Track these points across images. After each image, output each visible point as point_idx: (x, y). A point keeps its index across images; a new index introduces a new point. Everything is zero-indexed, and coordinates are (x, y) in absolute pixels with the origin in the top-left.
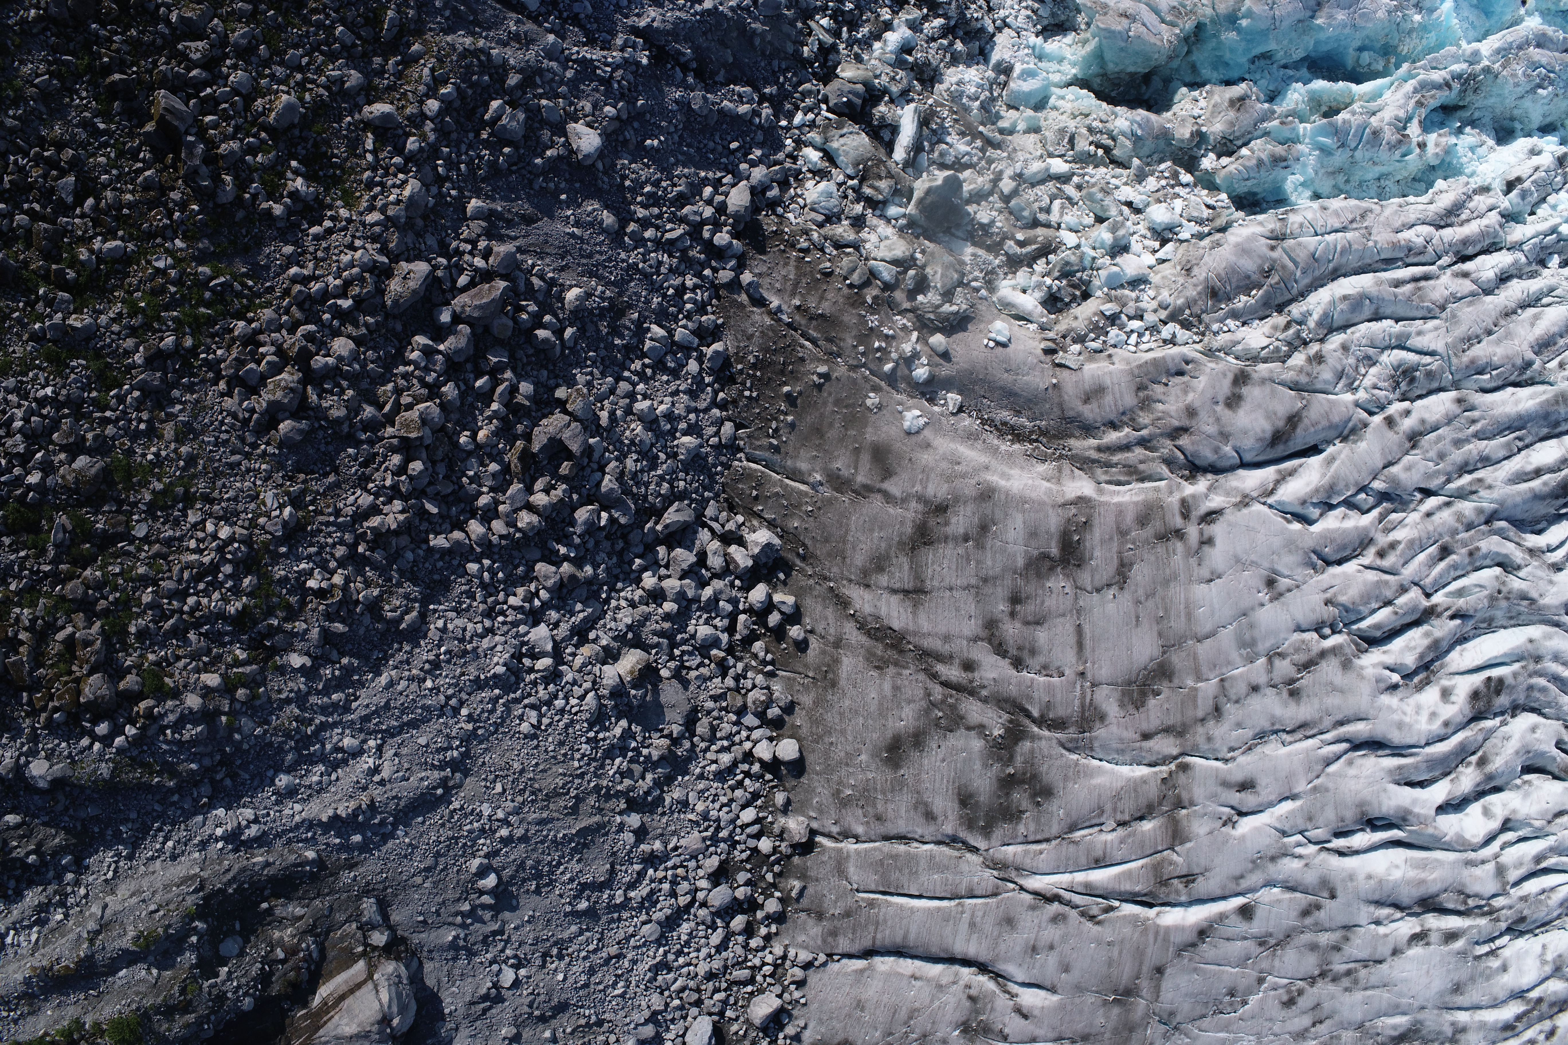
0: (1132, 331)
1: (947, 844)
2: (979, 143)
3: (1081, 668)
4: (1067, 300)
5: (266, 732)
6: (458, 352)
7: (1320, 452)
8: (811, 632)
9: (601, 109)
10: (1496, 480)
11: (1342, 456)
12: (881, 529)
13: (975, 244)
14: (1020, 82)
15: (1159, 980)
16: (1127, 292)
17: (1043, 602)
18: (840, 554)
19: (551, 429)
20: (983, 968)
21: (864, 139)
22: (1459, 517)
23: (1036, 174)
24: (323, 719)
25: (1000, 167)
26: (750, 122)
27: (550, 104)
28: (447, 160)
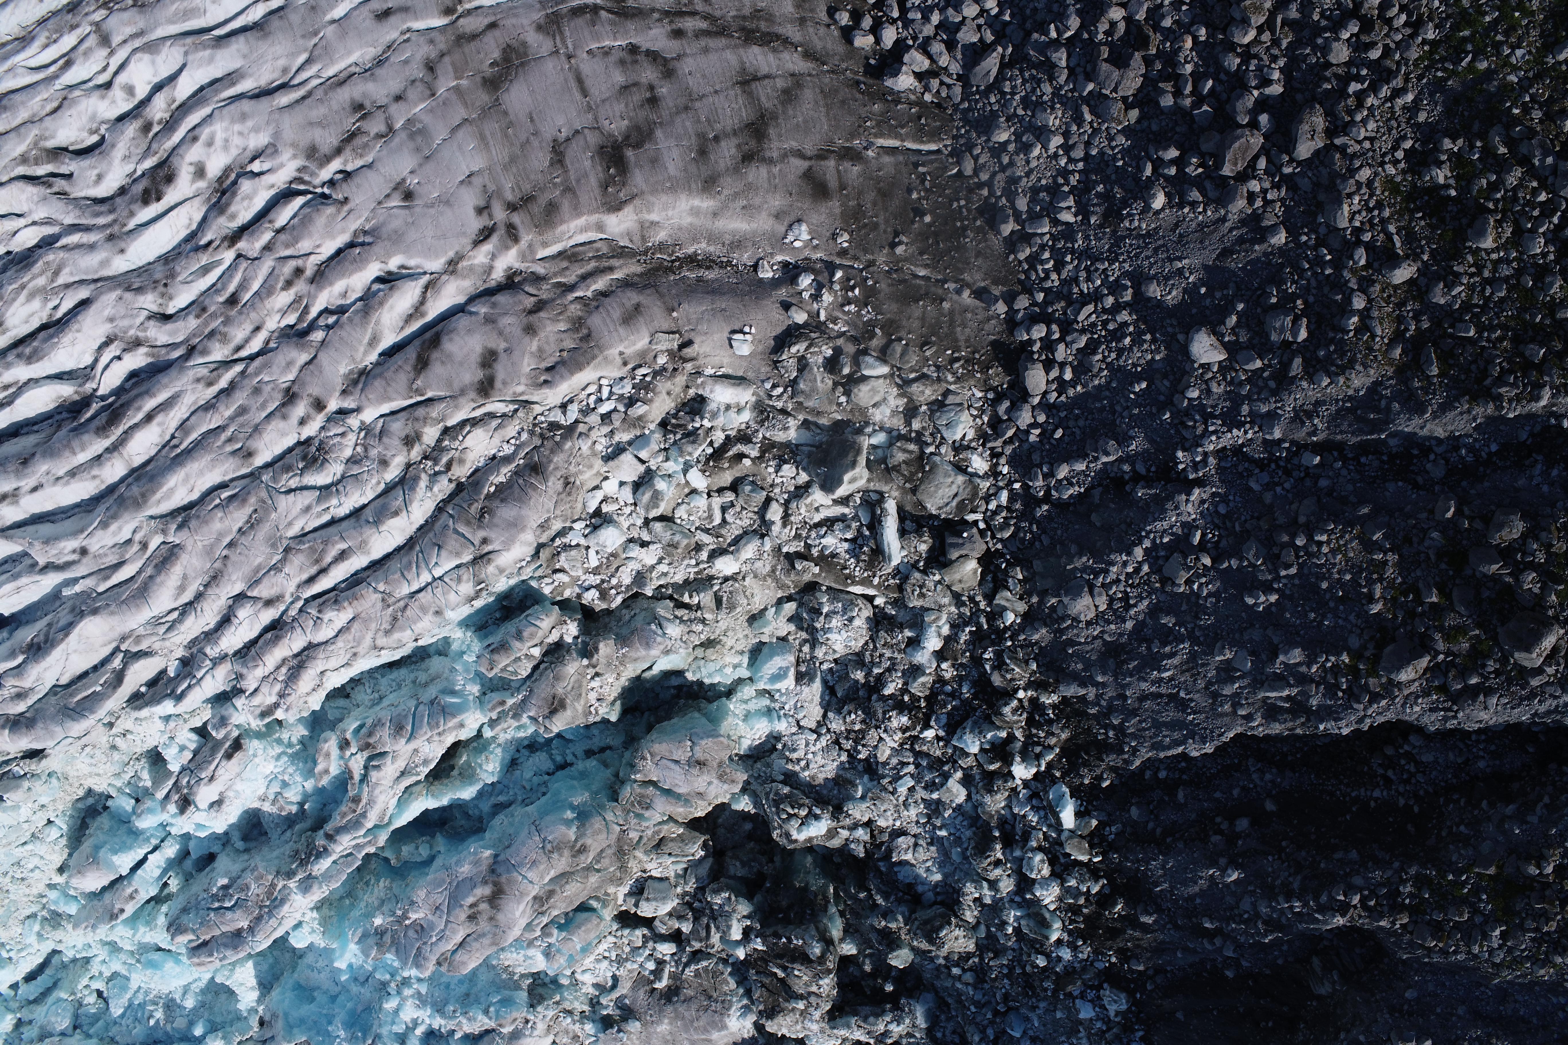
0: (609, 399)
2: (815, 552)
3: (573, 62)
4: (682, 412)
6: (1241, 96)
7: (384, 352)
8: (828, 26)
9: (1201, 391)
10: (194, 390)
11: (362, 349)
12: (798, 125)
13: (787, 445)
14: (784, 664)
16: (625, 437)
17: (627, 105)
18: (827, 94)
19: (1131, 74)
21: (932, 506)
22: (225, 339)
23: (748, 544)
25: (787, 530)
26: (1052, 465)
27: (1251, 367)
28: (1323, 264)
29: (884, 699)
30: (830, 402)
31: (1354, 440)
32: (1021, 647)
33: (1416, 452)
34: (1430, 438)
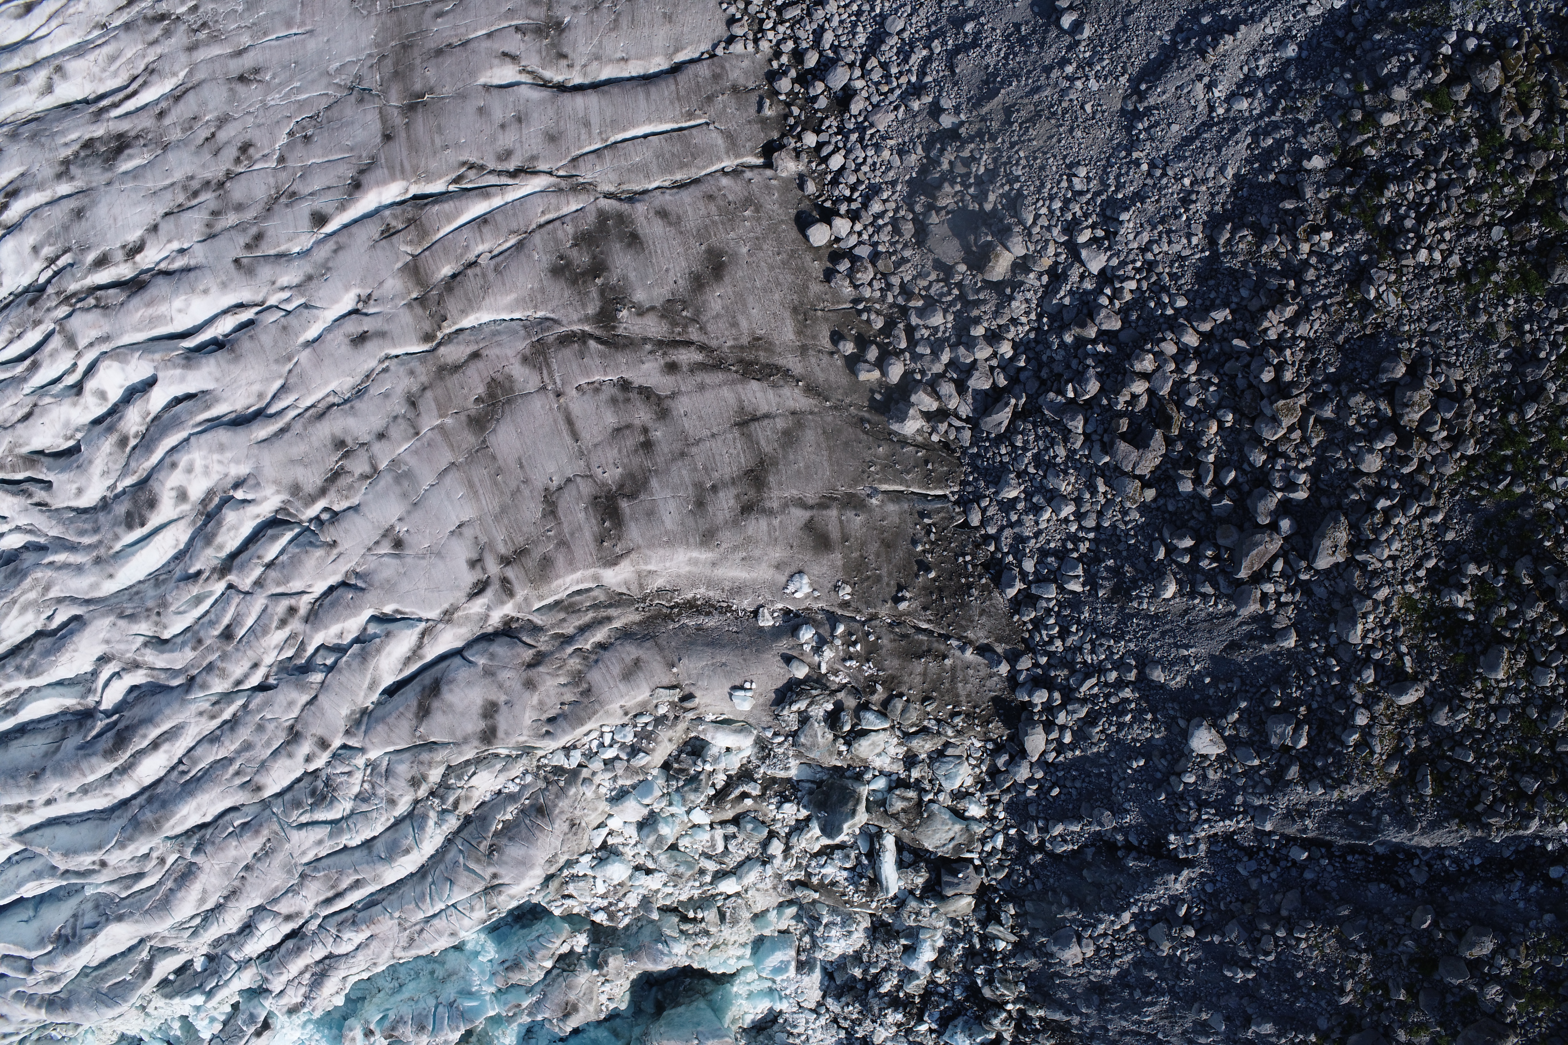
0: (611, 746)
1: (636, 193)
2: (815, 880)
3: (562, 400)
4: (683, 755)
5: (1323, 88)
6: (1263, 496)
7: (385, 692)
8: (832, 354)
9: (1198, 777)
10: (197, 724)
11: (362, 694)
13: (789, 780)
14: (785, 958)
15: (384, 128)
16: (628, 782)
17: (620, 451)
18: (830, 434)
19: (1150, 457)
20: (562, 88)
21: (929, 845)
22: (223, 674)
23: (750, 870)
24: (1273, 118)
25: (787, 864)
26: (1047, 820)
27: (1249, 763)
28: (1330, 674)
29: (881, 996)
30: (831, 754)
31: (1342, 842)
32: (1012, 969)
33: (1401, 856)
34: (1416, 847)
